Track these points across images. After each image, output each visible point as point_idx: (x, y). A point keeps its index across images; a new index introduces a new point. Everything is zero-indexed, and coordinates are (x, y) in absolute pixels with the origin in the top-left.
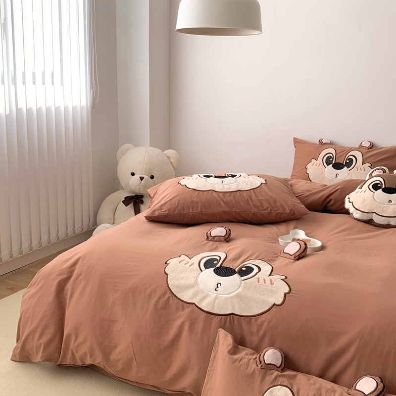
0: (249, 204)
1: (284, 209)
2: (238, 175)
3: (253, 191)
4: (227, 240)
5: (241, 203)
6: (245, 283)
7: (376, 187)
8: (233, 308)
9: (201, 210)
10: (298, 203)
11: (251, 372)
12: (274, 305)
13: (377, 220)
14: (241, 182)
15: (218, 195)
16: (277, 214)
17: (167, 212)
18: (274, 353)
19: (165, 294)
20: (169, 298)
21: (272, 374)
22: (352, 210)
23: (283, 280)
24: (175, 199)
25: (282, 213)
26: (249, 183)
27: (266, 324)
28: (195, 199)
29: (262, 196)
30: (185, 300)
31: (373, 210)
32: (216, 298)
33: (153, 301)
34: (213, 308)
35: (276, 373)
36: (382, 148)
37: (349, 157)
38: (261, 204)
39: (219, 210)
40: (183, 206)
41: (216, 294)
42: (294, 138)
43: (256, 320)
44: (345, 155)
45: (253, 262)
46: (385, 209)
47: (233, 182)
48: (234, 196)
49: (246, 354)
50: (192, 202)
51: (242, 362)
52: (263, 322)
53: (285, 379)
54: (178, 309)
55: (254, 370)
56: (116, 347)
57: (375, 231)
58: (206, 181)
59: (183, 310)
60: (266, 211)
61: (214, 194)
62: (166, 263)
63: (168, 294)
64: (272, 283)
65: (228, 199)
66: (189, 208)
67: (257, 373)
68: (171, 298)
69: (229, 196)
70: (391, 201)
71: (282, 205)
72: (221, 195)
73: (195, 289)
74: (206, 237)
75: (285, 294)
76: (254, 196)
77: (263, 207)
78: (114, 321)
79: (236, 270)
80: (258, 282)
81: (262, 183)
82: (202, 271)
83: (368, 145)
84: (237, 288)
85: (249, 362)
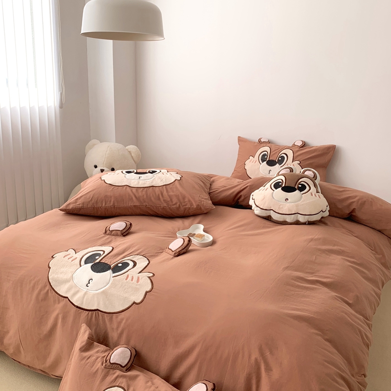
0: (159, 199)
1: (192, 204)
2: (158, 171)
3: (166, 187)
4: (124, 234)
5: (152, 198)
6: (114, 280)
7: (277, 186)
8: (99, 304)
9: (114, 204)
10: (205, 199)
11: (95, 371)
12: (134, 303)
13: (275, 217)
14: (156, 178)
15: (132, 190)
16: (185, 209)
17: (81, 206)
18: (122, 352)
19: (45, 286)
20: (48, 291)
21: (114, 373)
22: (254, 207)
23: (149, 277)
24: (90, 193)
25: (189, 208)
26: (164, 179)
27: (124, 322)
28: (109, 194)
29: (173, 191)
30: (61, 294)
31: (271, 207)
32: (86, 293)
33: (36, 292)
34: (82, 303)
35: (118, 373)
36: (312, 147)
37: (282, 155)
38: (171, 200)
39: (131, 204)
40: (97, 200)
41: (86, 290)
42: (239, 137)
43: (117, 317)
44: (278, 153)
45: (133, 258)
46: (281, 207)
47: (149, 178)
48: (146, 191)
49: (98, 352)
50: (106, 196)
51: (89, 359)
52: (122, 319)
53: (124, 380)
54: (55, 301)
55: (98, 369)
56: (8, 332)
57: (270, 227)
58: (125, 177)
59: (59, 303)
60: (175, 206)
61: (128, 189)
62: (52, 257)
63: (48, 287)
64: (138, 281)
65: (140, 194)
66: (102, 201)
67: (100, 371)
68: (49, 291)
69: (142, 191)
70: (287, 199)
71: (189, 201)
72: (134, 190)
73: (70, 283)
74: (104, 231)
75: (147, 293)
76: (165, 193)
77: (172, 202)
78: (7, 308)
79: (112, 266)
80: (126, 279)
81: (176, 180)
82: (81, 266)
83: (300, 144)
84: (105, 285)
85: (96, 360)
